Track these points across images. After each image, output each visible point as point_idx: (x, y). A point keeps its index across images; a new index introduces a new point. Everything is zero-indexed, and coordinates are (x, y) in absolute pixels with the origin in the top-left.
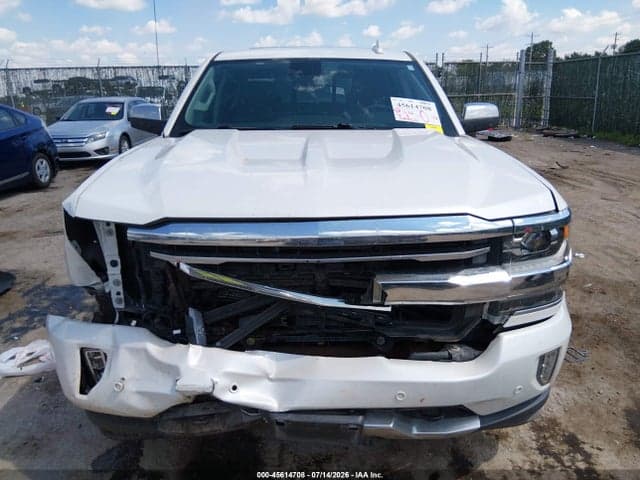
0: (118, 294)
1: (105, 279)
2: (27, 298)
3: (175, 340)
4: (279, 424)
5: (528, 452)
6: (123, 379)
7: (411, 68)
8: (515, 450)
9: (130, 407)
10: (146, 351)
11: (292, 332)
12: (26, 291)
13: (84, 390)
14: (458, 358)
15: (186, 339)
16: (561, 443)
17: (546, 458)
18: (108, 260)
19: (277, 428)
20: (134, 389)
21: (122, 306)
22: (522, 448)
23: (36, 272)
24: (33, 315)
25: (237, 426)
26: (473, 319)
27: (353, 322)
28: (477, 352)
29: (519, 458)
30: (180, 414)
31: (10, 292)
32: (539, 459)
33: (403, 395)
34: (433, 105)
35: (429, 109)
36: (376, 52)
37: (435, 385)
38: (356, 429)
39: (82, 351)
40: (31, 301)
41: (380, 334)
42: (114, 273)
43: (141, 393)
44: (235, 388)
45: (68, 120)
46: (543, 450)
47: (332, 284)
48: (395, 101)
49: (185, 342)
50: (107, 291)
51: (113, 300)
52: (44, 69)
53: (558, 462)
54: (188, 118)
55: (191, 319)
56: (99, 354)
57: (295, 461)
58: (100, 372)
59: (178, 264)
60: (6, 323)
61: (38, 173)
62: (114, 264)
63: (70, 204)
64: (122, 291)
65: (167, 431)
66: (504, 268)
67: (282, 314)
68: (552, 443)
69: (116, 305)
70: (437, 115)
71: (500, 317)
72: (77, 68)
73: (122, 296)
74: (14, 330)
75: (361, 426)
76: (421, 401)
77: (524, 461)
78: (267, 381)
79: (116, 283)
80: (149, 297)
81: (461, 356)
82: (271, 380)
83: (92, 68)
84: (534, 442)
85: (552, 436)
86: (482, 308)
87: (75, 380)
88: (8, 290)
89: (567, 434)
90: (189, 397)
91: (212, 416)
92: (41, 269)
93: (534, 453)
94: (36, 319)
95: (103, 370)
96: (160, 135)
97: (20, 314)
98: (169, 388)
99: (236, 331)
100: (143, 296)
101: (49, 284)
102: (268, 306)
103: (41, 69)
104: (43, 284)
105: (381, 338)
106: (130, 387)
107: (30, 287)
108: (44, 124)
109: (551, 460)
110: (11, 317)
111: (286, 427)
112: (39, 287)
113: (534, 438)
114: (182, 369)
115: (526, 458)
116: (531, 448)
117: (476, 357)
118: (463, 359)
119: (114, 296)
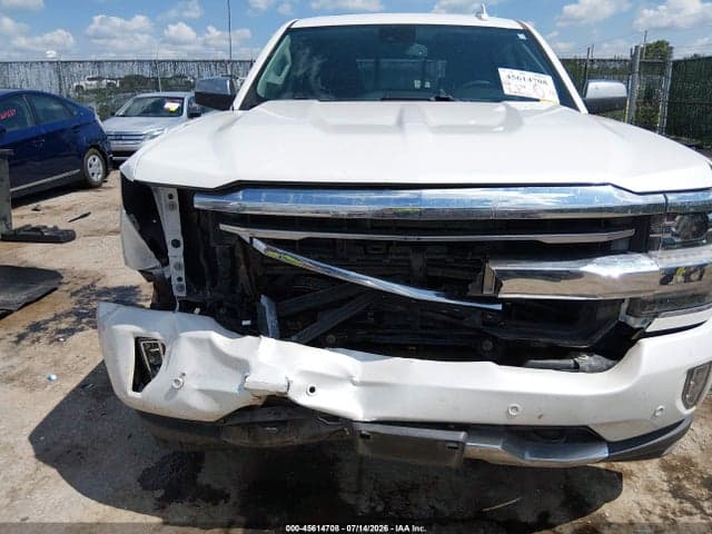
0: (180, 279)
1: (166, 263)
2: (74, 299)
3: (243, 332)
4: (363, 436)
5: (658, 494)
6: (184, 374)
7: (522, 36)
8: (641, 490)
9: (189, 408)
10: (210, 342)
11: (380, 331)
12: (74, 290)
13: (137, 388)
14: (587, 369)
15: (257, 330)
16: (698, 487)
17: (681, 503)
18: (169, 239)
19: (360, 441)
20: (196, 387)
21: (183, 294)
22: (650, 489)
23: (86, 272)
24: (80, 316)
25: (314, 437)
26: (606, 322)
27: (454, 321)
28: (610, 362)
29: (648, 501)
30: (247, 418)
31: (56, 292)
32: (673, 503)
33: (516, 408)
34: (549, 79)
35: (545, 82)
36: (480, 18)
37: (558, 398)
38: (456, 448)
39: (137, 340)
40: (79, 302)
41: (487, 336)
42: (176, 255)
43: (202, 391)
44: (312, 390)
45: (123, 116)
46: (677, 492)
47: (431, 274)
48: (504, 73)
49: (256, 334)
50: (167, 276)
51: (174, 288)
52: (100, 62)
53: (696, 508)
54: (260, 90)
55: (264, 308)
56: (156, 345)
57: (374, 489)
58: (156, 366)
59: (251, 239)
60: (50, 324)
61: (90, 170)
62: (176, 244)
63: (128, 167)
64: (183, 276)
65: (230, 441)
66: (650, 257)
67: (368, 308)
68: (688, 486)
69: (176, 293)
70: (554, 90)
71: (642, 320)
72: (133, 61)
73: (183, 282)
74: (60, 331)
75: (464, 444)
76: (540, 417)
77: (654, 505)
78: (351, 386)
79: (178, 267)
80: (214, 285)
81: (590, 366)
82: (354, 383)
83: (150, 61)
84: (666, 484)
85: (687, 478)
86: (620, 307)
87: (127, 375)
88: (55, 289)
89: (705, 476)
90: (260, 398)
91: (284, 423)
92: (90, 269)
93: (665, 496)
94: (84, 320)
95: (160, 365)
96: (228, 109)
97: (67, 314)
98: (237, 387)
99: (315, 324)
100: (208, 283)
101: (99, 286)
102: (351, 298)
103: (96, 62)
104: (92, 285)
105: (487, 342)
106: (192, 384)
107: (79, 287)
108: (97, 118)
109: (688, 506)
110: (56, 318)
111: (371, 440)
112: (88, 288)
113: (665, 478)
114: (253, 364)
115: (655, 501)
116: (662, 490)
117: (609, 368)
118: (593, 370)
119: (174, 282)
